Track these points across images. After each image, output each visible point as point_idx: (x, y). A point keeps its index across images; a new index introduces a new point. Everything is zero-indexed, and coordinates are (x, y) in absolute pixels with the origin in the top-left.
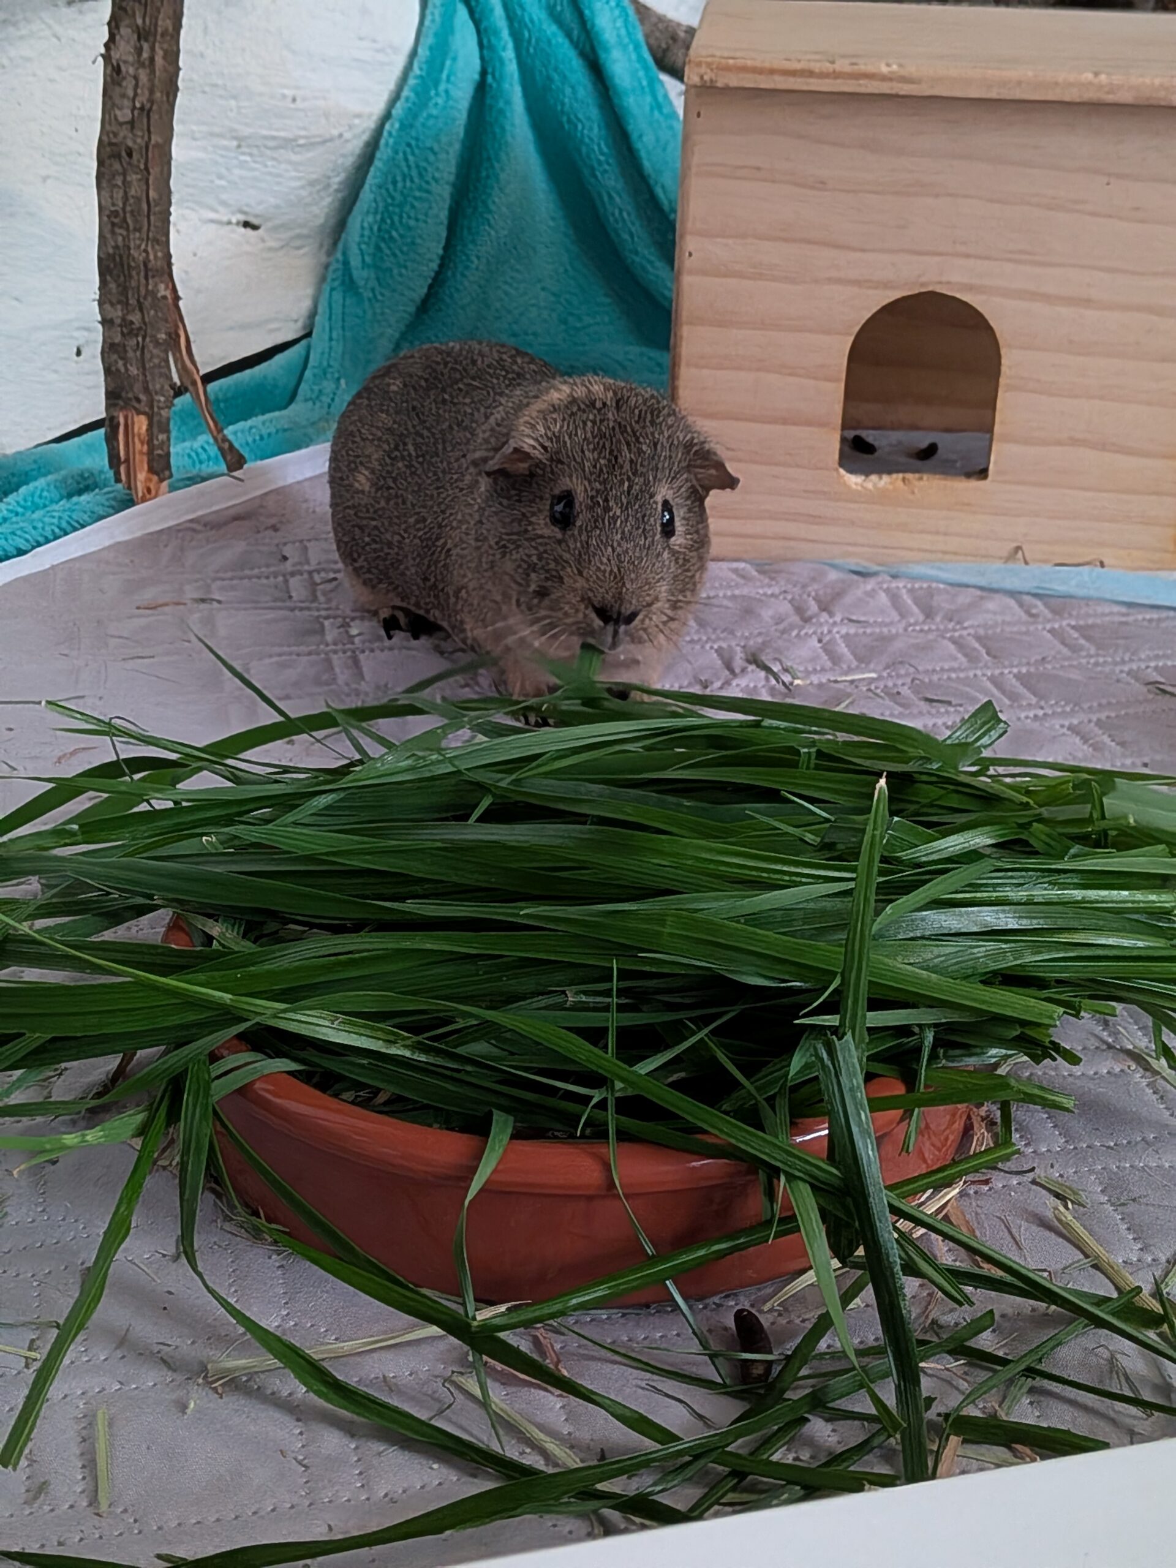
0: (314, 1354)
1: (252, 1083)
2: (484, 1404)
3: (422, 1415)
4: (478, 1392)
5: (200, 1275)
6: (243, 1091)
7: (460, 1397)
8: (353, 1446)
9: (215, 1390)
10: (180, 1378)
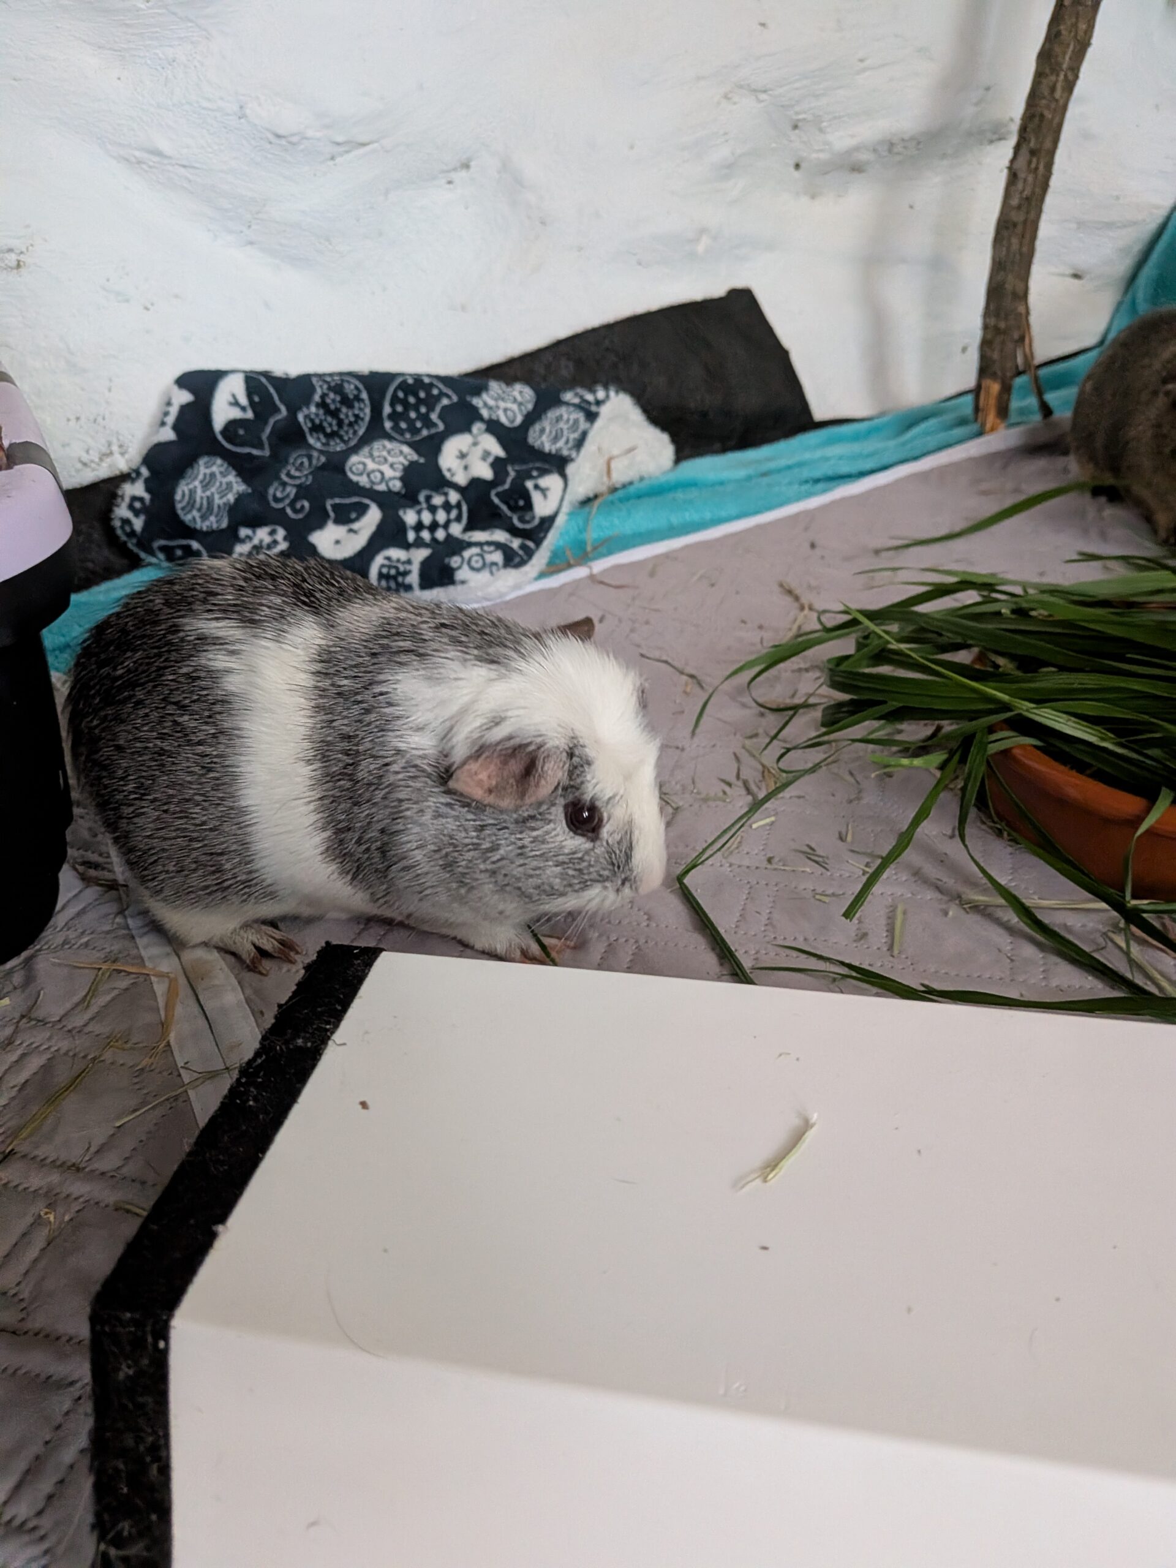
0: (1028, 902)
1: (1011, 748)
2: (1127, 954)
3: (1087, 948)
4: (1123, 945)
5: (966, 846)
6: (1006, 753)
7: (1110, 944)
8: (1041, 956)
9: (964, 909)
10: (945, 898)
